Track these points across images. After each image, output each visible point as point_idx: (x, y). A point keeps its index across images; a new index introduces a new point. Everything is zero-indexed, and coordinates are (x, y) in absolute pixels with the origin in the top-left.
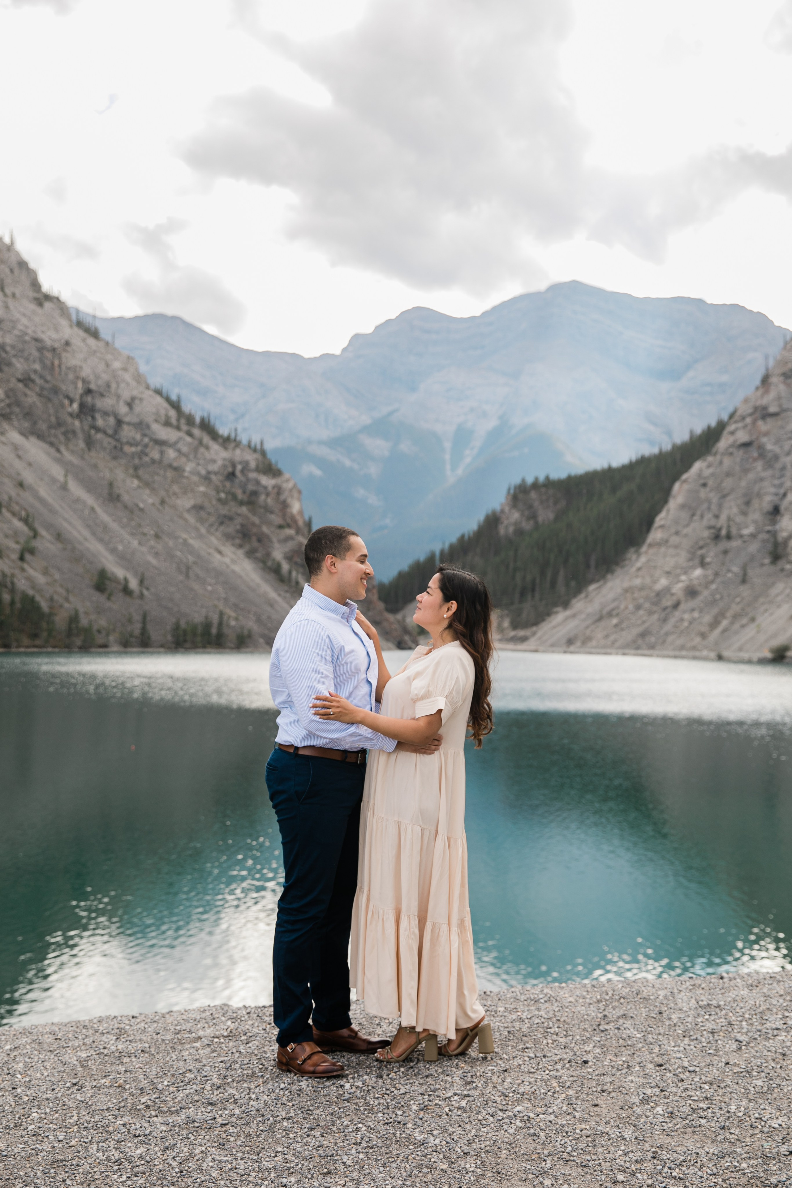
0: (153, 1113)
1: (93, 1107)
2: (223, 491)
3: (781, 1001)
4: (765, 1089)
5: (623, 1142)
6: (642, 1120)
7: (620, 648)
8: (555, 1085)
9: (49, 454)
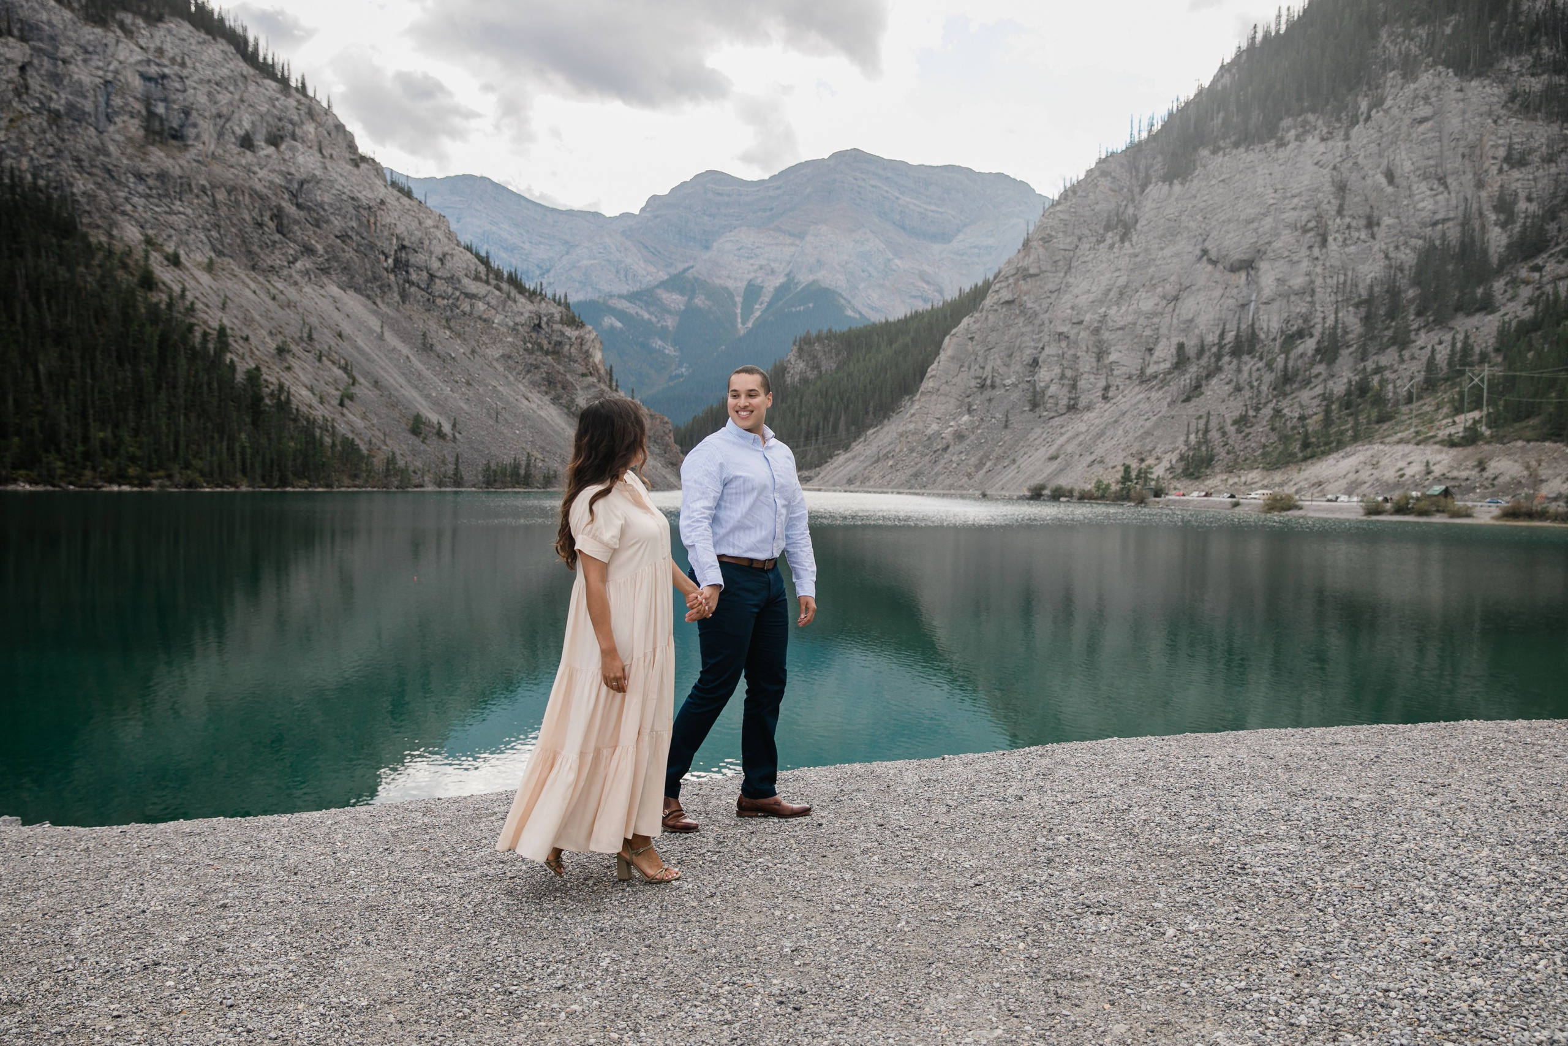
2: (530, 342)
8: (792, 842)
9: (365, 306)
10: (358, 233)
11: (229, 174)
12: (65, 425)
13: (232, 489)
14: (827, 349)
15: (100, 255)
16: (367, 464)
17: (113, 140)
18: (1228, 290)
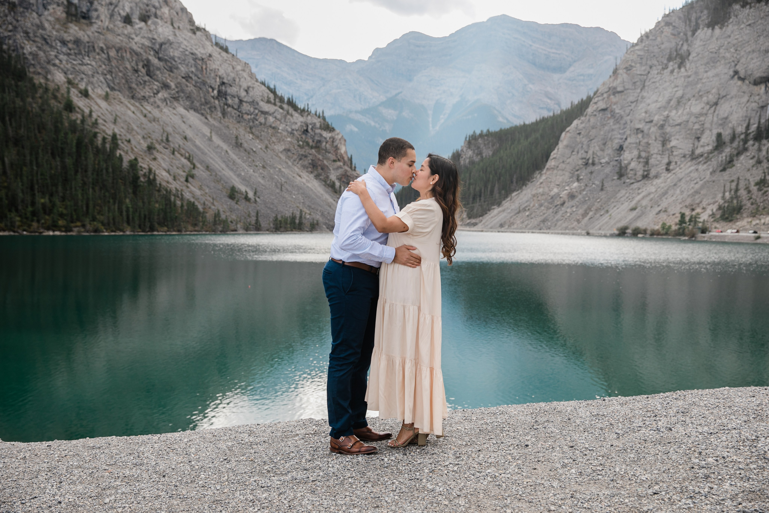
0: (272, 475)
1: (237, 472)
2: (301, 141)
3: (641, 412)
4: (636, 459)
5: (553, 489)
6: (563, 477)
7: (530, 229)
8: (510, 458)
9: (201, 120)
10: (196, 75)
11: (117, 40)
12: (21, 195)
13: (121, 233)
14: (486, 142)
15: (41, 91)
16: (202, 217)
17: (47, 20)
18: (752, 97)
